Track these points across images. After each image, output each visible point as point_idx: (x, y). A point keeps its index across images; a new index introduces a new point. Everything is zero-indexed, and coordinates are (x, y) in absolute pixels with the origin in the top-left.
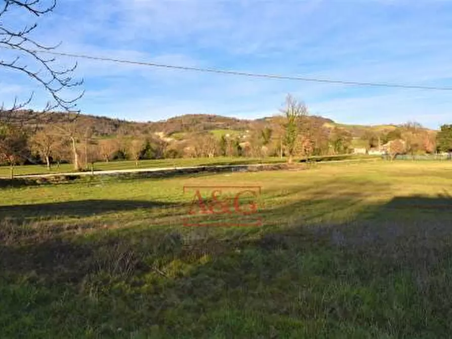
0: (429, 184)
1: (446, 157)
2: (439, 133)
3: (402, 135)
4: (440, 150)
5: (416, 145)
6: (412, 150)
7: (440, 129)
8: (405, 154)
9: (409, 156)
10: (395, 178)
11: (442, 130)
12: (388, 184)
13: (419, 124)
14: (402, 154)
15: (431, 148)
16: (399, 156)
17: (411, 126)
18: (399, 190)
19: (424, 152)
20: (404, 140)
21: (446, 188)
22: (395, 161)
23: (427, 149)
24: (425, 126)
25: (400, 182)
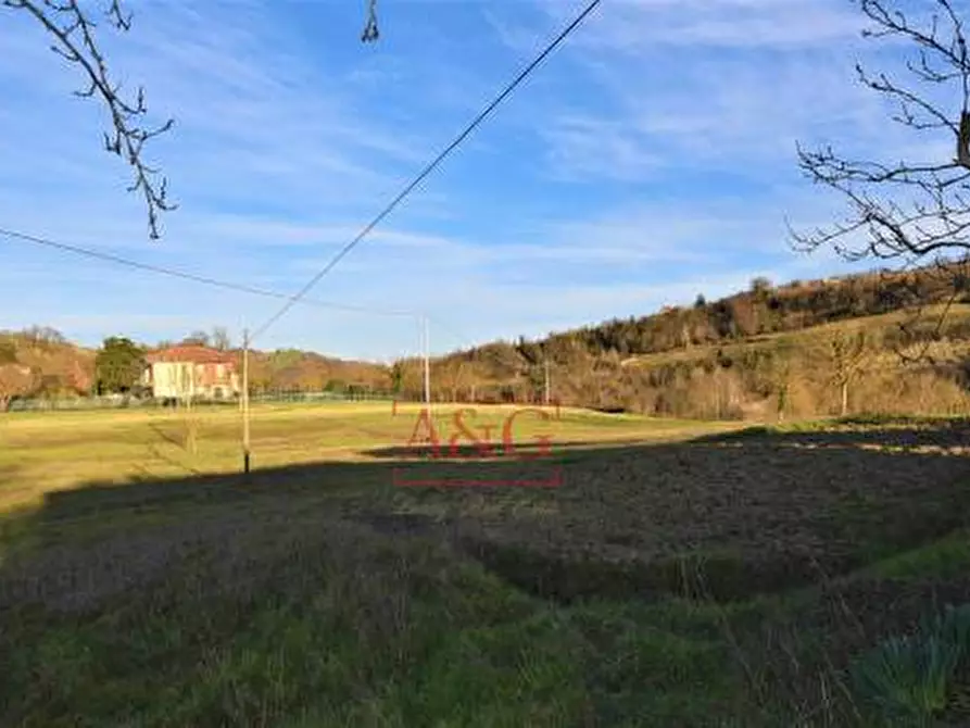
0: (100, 459)
1: (119, 403)
2: (102, 354)
3: (18, 355)
4: (104, 389)
5: (54, 379)
6: (45, 388)
7: (102, 346)
8: (31, 396)
9: (42, 403)
10: (23, 453)
11: (107, 348)
12: (13, 468)
13: (57, 334)
14: (25, 398)
15: (86, 383)
16: (19, 403)
17: (38, 337)
18: (43, 478)
19: (72, 394)
20: (24, 365)
21: (140, 463)
22: (11, 413)
23: (78, 385)
24: (69, 338)
25: (38, 461)
